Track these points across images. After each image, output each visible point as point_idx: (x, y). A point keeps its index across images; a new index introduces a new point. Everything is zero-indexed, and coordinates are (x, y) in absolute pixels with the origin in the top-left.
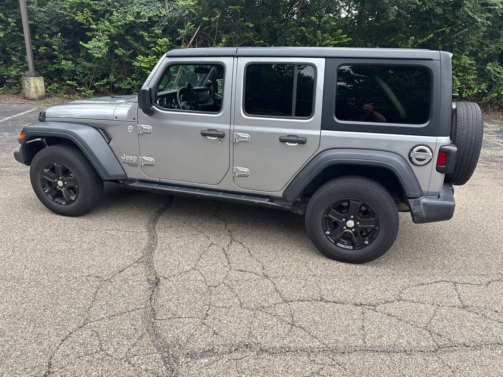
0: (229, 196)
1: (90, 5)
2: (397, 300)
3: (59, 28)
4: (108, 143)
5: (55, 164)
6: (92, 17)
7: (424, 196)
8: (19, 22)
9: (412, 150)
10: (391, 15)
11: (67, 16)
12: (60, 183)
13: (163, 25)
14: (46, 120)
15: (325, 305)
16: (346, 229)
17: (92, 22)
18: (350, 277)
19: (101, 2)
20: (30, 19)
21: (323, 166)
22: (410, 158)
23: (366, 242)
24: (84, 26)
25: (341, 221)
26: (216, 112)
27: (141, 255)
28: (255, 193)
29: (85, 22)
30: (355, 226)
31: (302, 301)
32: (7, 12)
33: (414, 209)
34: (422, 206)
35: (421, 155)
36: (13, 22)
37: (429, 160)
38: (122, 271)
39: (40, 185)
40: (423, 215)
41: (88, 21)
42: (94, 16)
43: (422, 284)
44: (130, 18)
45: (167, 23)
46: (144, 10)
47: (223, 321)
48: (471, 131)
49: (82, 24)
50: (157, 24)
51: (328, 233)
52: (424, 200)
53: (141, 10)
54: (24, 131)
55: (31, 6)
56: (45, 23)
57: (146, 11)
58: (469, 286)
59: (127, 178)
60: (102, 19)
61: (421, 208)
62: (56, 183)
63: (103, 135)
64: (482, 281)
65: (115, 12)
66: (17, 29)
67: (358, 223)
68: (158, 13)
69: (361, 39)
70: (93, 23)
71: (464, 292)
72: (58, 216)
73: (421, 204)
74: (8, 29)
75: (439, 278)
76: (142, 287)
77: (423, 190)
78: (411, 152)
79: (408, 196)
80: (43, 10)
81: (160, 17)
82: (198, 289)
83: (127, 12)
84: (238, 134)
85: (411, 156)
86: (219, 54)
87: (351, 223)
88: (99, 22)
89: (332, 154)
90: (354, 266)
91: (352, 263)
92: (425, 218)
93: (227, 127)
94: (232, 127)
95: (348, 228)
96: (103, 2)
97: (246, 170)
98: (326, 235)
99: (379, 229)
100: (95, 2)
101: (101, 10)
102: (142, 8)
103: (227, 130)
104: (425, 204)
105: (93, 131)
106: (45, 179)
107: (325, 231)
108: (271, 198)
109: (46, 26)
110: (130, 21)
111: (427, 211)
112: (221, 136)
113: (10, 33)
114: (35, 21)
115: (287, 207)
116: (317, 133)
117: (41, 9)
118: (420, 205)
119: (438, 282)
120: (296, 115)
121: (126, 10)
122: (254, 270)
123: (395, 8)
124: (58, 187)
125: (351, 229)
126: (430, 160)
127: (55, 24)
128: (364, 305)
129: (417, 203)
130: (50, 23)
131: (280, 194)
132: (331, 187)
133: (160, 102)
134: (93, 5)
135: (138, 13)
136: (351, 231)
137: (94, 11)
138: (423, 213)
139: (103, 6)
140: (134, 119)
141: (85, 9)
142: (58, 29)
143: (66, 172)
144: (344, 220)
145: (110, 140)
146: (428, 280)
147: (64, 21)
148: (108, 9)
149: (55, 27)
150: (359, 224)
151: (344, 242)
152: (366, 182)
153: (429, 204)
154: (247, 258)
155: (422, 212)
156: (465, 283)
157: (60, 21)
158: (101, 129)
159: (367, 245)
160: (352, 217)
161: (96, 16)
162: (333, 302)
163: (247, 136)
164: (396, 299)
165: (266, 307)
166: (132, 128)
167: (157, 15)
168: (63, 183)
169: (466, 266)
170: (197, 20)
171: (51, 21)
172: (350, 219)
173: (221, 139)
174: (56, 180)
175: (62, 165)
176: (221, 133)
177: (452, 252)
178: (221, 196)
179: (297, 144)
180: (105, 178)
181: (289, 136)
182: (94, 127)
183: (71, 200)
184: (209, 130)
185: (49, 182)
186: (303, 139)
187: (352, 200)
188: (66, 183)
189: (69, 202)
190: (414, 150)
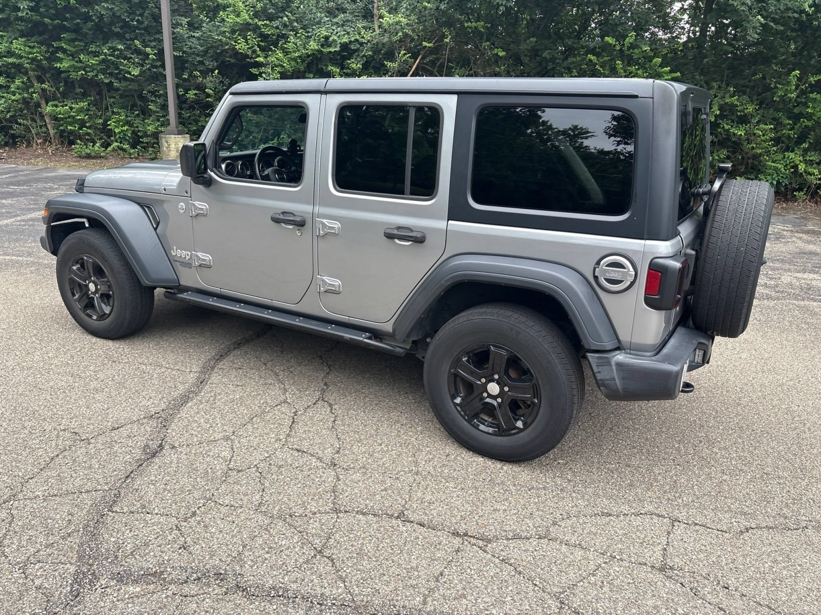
0: (311, 324)
1: (257, 27)
2: (537, 537)
3: (217, 62)
4: (155, 229)
5: (85, 258)
6: (259, 46)
7: (624, 350)
8: (161, 54)
9: (598, 263)
11: (227, 44)
12: (92, 287)
13: (364, 56)
14: (85, 191)
15: (401, 526)
16: (487, 397)
17: (259, 53)
18: (477, 484)
19: (273, 22)
20: (175, 49)
21: (446, 283)
22: (596, 278)
23: (519, 424)
24: (249, 60)
25: (480, 383)
26: (295, 184)
27: (163, 406)
28: (351, 322)
29: (249, 53)
30: (502, 394)
31: (364, 514)
32: (147, 38)
33: (599, 372)
34: (614, 368)
35: (615, 273)
36: (153, 53)
37: (629, 283)
38: (118, 428)
39: (67, 287)
40: (616, 383)
41: (254, 52)
42: (263, 44)
43: (607, 513)
44: (313, 45)
45: (370, 53)
46: (337, 33)
47: (210, 528)
48: (739, 235)
49: (247, 56)
50: (357, 54)
51: (458, 400)
52: (620, 357)
53: (331, 33)
54: (49, 204)
55: (178, 30)
56: (198, 55)
57: (338, 34)
58: (702, 529)
59: (180, 285)
60: (273, 49)
61: (612, 370)
62: (87, 286)
63: (150, 215)
64: (735, 524)
65: (292, 38)
66: (159, 64)
67: (506, 389)
68: (358, 37)
70: (261, 55)
71: (682, 539)
72: (89, 337)
73: (613, 363)
74: (146, 63)
75: (651, 508)
76: (128, 457)
77: (621, 338)
78: (596, 266)
79: (587, 347)
80: (197, 35)
81: (361, 44)
82: (210, 471)
83: (311, 37)
84: (325, 221)
85: (596, 274)
86: (300, 89)
87: (494, 388)
88: (270, 53)
89: (461, 262)
90: (499, 465)
91: (499, 460)
92: (621, 391)
93: (308, 208)
94: (317, 209)
95: (490, 396)
96: (276, 22)
97: (337, 282)
98: (456, 404)
99: (540, 402)
100: (265, 22)
101: (273, 35)
102: (334, 30)
103: (308, 213)
104: (619, 365)
105: (136, 208)
106: (74, 281)
107: (453, 397)
108: (376, 334)
109: (198, 59)
110: (312, 50)
111: (623, 379)
112: (301, 224)
113: (149, 69)
114: (184, 52)
115: (398, 349)
116: (441, 224)
117: (193, 34)
118: (610, 365)
119: (641, 514)
120: (411, 194)
121: (310, 34)
122: (320, 452)
123: (758, 19)
124: (90, 293)
125: (495, 397)
126: (632, 283)
127: (212, 56)
128: (471, 537)
129: (605, 360)
130: (205, 55)
131: (388, 327)
132: (461, 320)
133: (227, 167)
134: (262, 27)
135: (327, 38)
136: (495, 403)
137: (264, 37)
138: (617, 381)
139: (277, 28)
140: (187, 193)
141: (249, 33)
142: (216, 64)
143: (99, 272)
144: (483, 380)
145: (158, 224)
146: (625, 508)
147: (223, 51)
148: (283, 32)
149: (212, 61)
150: (509, 391)
151: (486, 421)
152: (516, 316)
153: (632, 366)
154: (324, 431)
155: (614, 379)
156: (696, 524)
157: (218, 51)
158: (147, 207)
159: (521, 430)
160: (496, 377)
161: (266, 44)
162: (417, 524)
163: (337, 225)
164: (536, 535)
165: (296, 516)
166: (184, 207)
167: (357, 40)
168: (96, 286)
169: (720, 492)
170: (416, 46)
171: (206, 52)
172: (493, 380)
173: (300, 228)
174: (87, 282)
175: (92, 259)
176: (298, 219)
177: (709, 462)
178: (298, 322)
179: (410, 243)
180: (146, 282)
181: (399, 228)
182: (139, 204)
183: (105, 314)
184: (284, 213)
185: (80, 285)
186: (419, 235)
187: (493, 346)
188: (99, 287)
189: (102, 317)
190: (602, 263)
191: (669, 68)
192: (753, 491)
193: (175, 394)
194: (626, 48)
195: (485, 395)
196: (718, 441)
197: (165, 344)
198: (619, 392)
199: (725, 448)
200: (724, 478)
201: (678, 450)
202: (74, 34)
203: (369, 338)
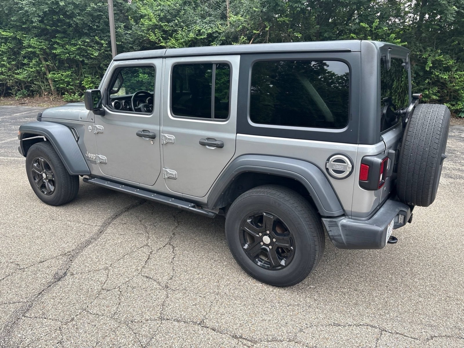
0: (160, 198)
1: (161, 27)
2: (288, 340)
3: (140, 47)
4: (77, 141)
5: (40, 159)
6: (162, 37)
7: (348, 216)
8: (109, 44)
9: (328, 160)
10: (449, 16)
11: (145, 37)
12: (44, 175)
13: (221, 40)
14: (42, 120)
15: (200, 330)
16: (263, 245)
17: (162, 41)
18: (255, 302)
19: (170, 23)
20: (117, 41)
21: (234, 173)
22: (327, 169)
23: (283, 263)
24: (157, 45)
25: (258, 236)
26: (150, 113)
27: (74, 247)
28: (183, 197)
29: (157, 41)
30: (272, 243)
31: (178, 321)
32: (102, 35)
33: (330, 231)
34: (340, 228)
35: (339, 166)
36: (105, 43)
37: (348, 173)
38: (43, 261)
39: (32, 176)
40: (342, 238)
41: (160, 40)
42: (164, 36)
43: (337, 324)
44: (192, 35)
45: (224, 38)
46: (205, 28)
47: (80, 330)
48: (425, 140)
49: (156, 43)
50: (217, 39)
51: (246, 246)
52: (344, 221)
53: (202, 28)
55: (119, 30)
56: (130, 44)
57: (206, 28)
58: (401, 337)
59: (91, 174)
60: (170, 38)
61: (339, 230)
62: (42, 175)
63: (74, 134)
64: (424, 333)
65: (180, 31)
66: (109, 49)
67: (274, 240)
68: (217, 29)
69: (419, 43)
70: (163, 42)
71: (386, 344)
73: (339, 225)
74: (102, 49)
75: (367, 321)
76: (44, 281)
77: (345, 208)
78: (327, 162)
79: (322, 214)
80: (129, 32)
81: (220, 33)
82: (90, 290)
83: (190, 31)
84: (166, 135)
85: (327, 167)
86: (151, 56)
87: (267, 240)
88: (168, 40)
89: (244, 160)
90: (271, 288)
92: (345, 243)
93: (157, 128)
94: (162, 128)
95: (264, 244)
96: (172, 23)
97: (174, 172)
98: (244, 249)
99: (295, 249)
100: (165, 23)
101: (170, 30)
102: (203, 26)
103: (157, 131)
104: (343, 226)
105: (66, 129)
106: (35, 173)
107: (243, 245)
108: (198, 204)
109: (130, 45)
110: (191, 38)
111: (347, 235)
112: (153, 137)
113: (104, 52)
114: (122, 42)
115: (211, 214)
116: (233, 136)
117: (127, 32)
118: (338, 226)
119: (360, 325)
120: (215, 118)
121: (190, 29)
122: (160, 279)
123: (454, 9)
124: (43, 179)
125: (268, 245)
126: (351, 173)
127: (137, 44)
128: (244, 339)
129: (334, 223)
130: (134, 43)
131: (205, 200)
132: (246, 196)
134: (164, 26)
135: (199, 31)
136: (268, 249)
137: (165, 32)
138: (343, 237)
139: (172, 26)
140: (92, 120)
141: (156, 30)
142: (139, 48)
143: (47, 167)
144: (260, 234)
145: (78, 138)
146: (350, 321)
147: (143, 41)
148: (175, 29)
149: (137, 46)
150: (276, 241)
151: (263, 260)
152: (278, 194)
153: (351, 227)
154: (166, 264)
155: (340, 236)
156: (397, 333)
157: (141, 41)
158: (72, 129)
159: (283, 267)
160: (268, 232)
161: (166, 36)
162: (211, 329)
163: (173, 137)
164: (287, 338)
165: (135, 322)
166: (91, 128)
167: (217, 31)
168: (46, 175)
170: (250, 33)
171: (134, 42)
172: (266, 235)
173: (153, 139)
174: (42, 172)
175: (43, 159)
176: (151, 134)
177: (411, 289)
178: (153, 197)
179: (215, 148)
180: (71, 173)
181: (208, 139)
182: (68, 127)
183: (51, 191)
184: (144, 131)
185: (38, 174)
186: (219, 143)
187: (265, 213)
188: (48, 175)
189: (50, 193)
190: (331, 159)
191: (400, 40)
192: (439, 310)
193: (83, 240)
194: (373, 29)
195: (262, 243)
196: (418, 274)
197: (85, 208)
198: (344, 244)
199: (423, 279)
200: (420, 300)
201: (391, 279)
202: (63, 34)
203: (193, 207)
